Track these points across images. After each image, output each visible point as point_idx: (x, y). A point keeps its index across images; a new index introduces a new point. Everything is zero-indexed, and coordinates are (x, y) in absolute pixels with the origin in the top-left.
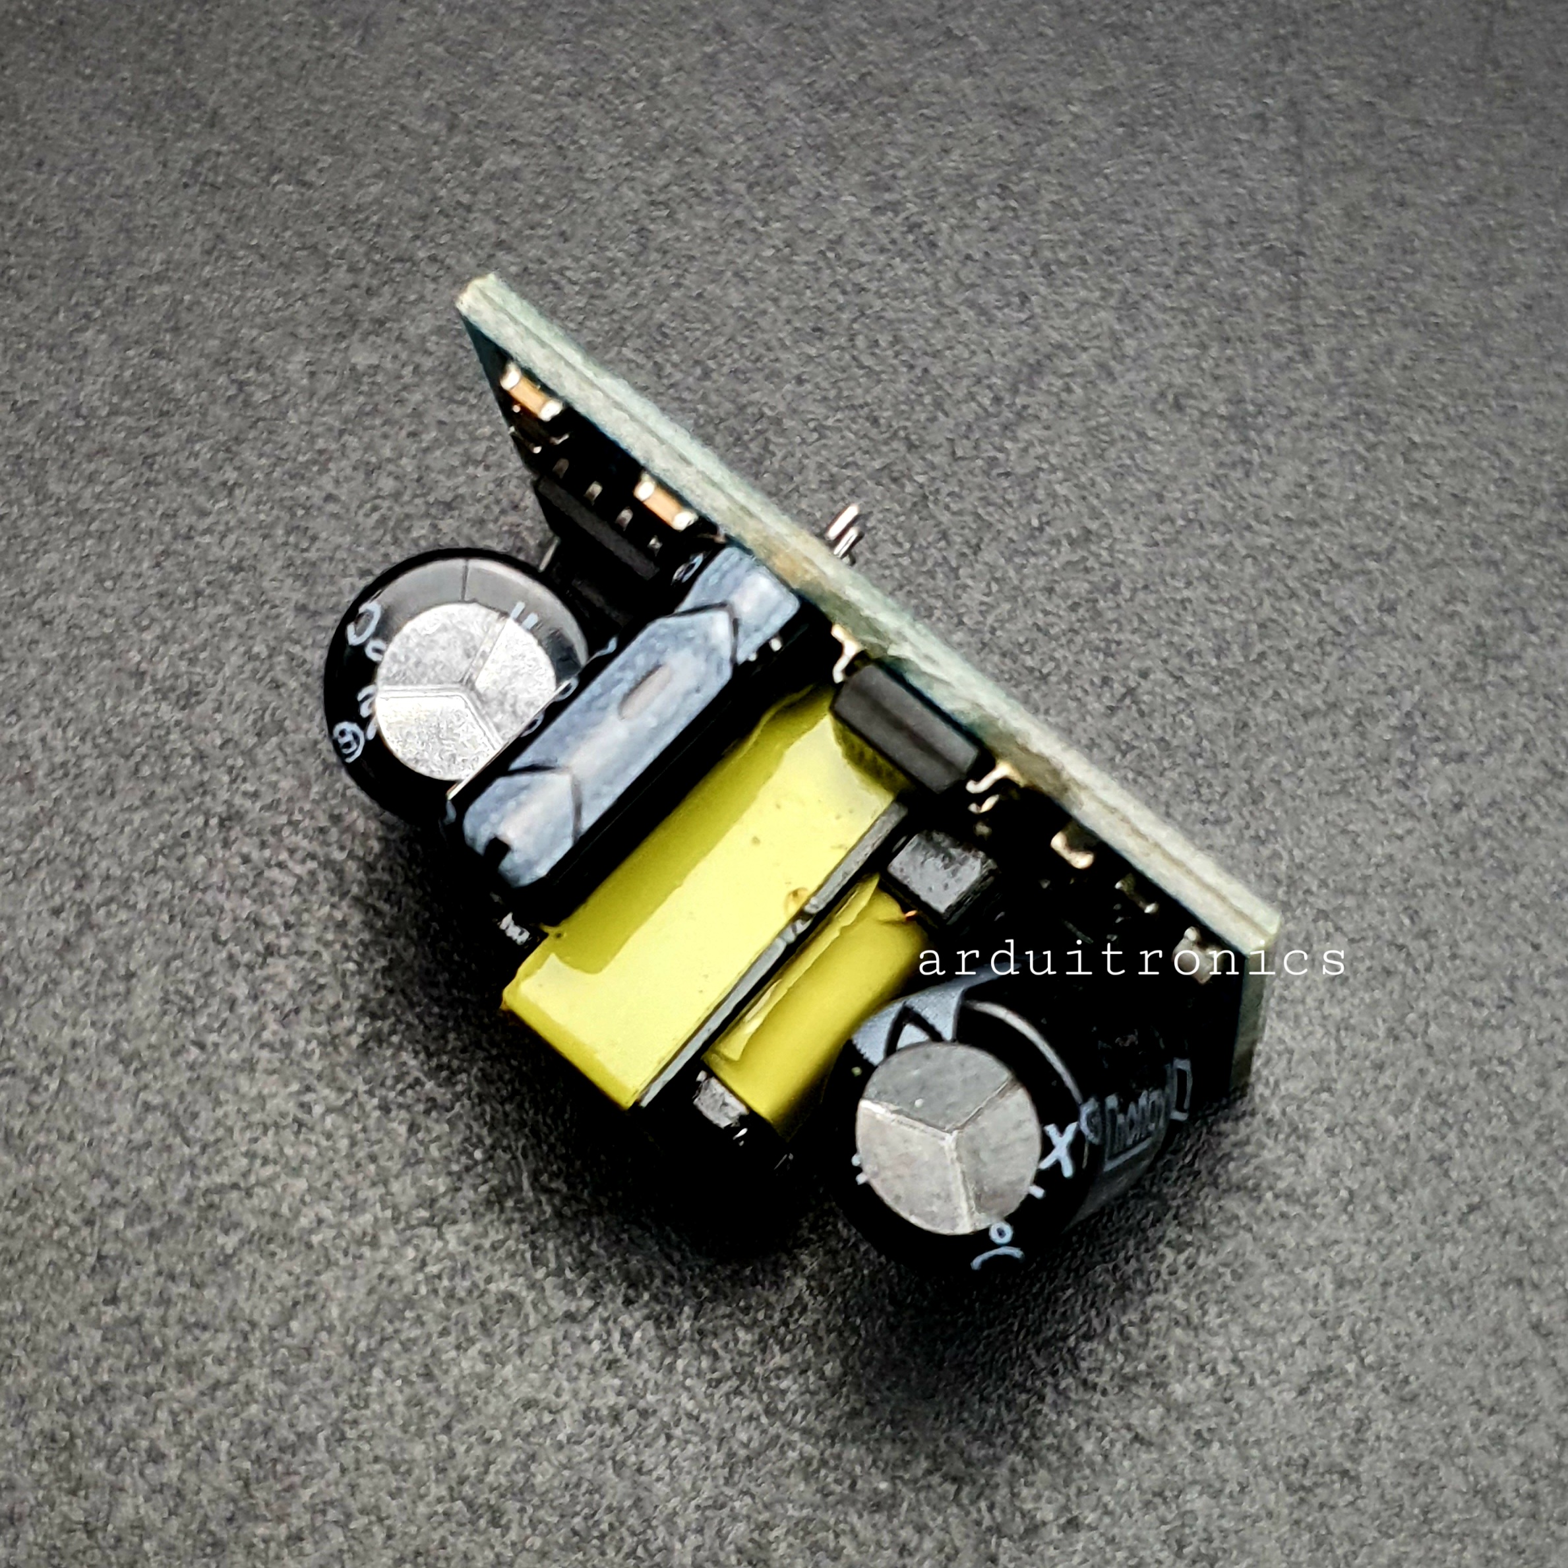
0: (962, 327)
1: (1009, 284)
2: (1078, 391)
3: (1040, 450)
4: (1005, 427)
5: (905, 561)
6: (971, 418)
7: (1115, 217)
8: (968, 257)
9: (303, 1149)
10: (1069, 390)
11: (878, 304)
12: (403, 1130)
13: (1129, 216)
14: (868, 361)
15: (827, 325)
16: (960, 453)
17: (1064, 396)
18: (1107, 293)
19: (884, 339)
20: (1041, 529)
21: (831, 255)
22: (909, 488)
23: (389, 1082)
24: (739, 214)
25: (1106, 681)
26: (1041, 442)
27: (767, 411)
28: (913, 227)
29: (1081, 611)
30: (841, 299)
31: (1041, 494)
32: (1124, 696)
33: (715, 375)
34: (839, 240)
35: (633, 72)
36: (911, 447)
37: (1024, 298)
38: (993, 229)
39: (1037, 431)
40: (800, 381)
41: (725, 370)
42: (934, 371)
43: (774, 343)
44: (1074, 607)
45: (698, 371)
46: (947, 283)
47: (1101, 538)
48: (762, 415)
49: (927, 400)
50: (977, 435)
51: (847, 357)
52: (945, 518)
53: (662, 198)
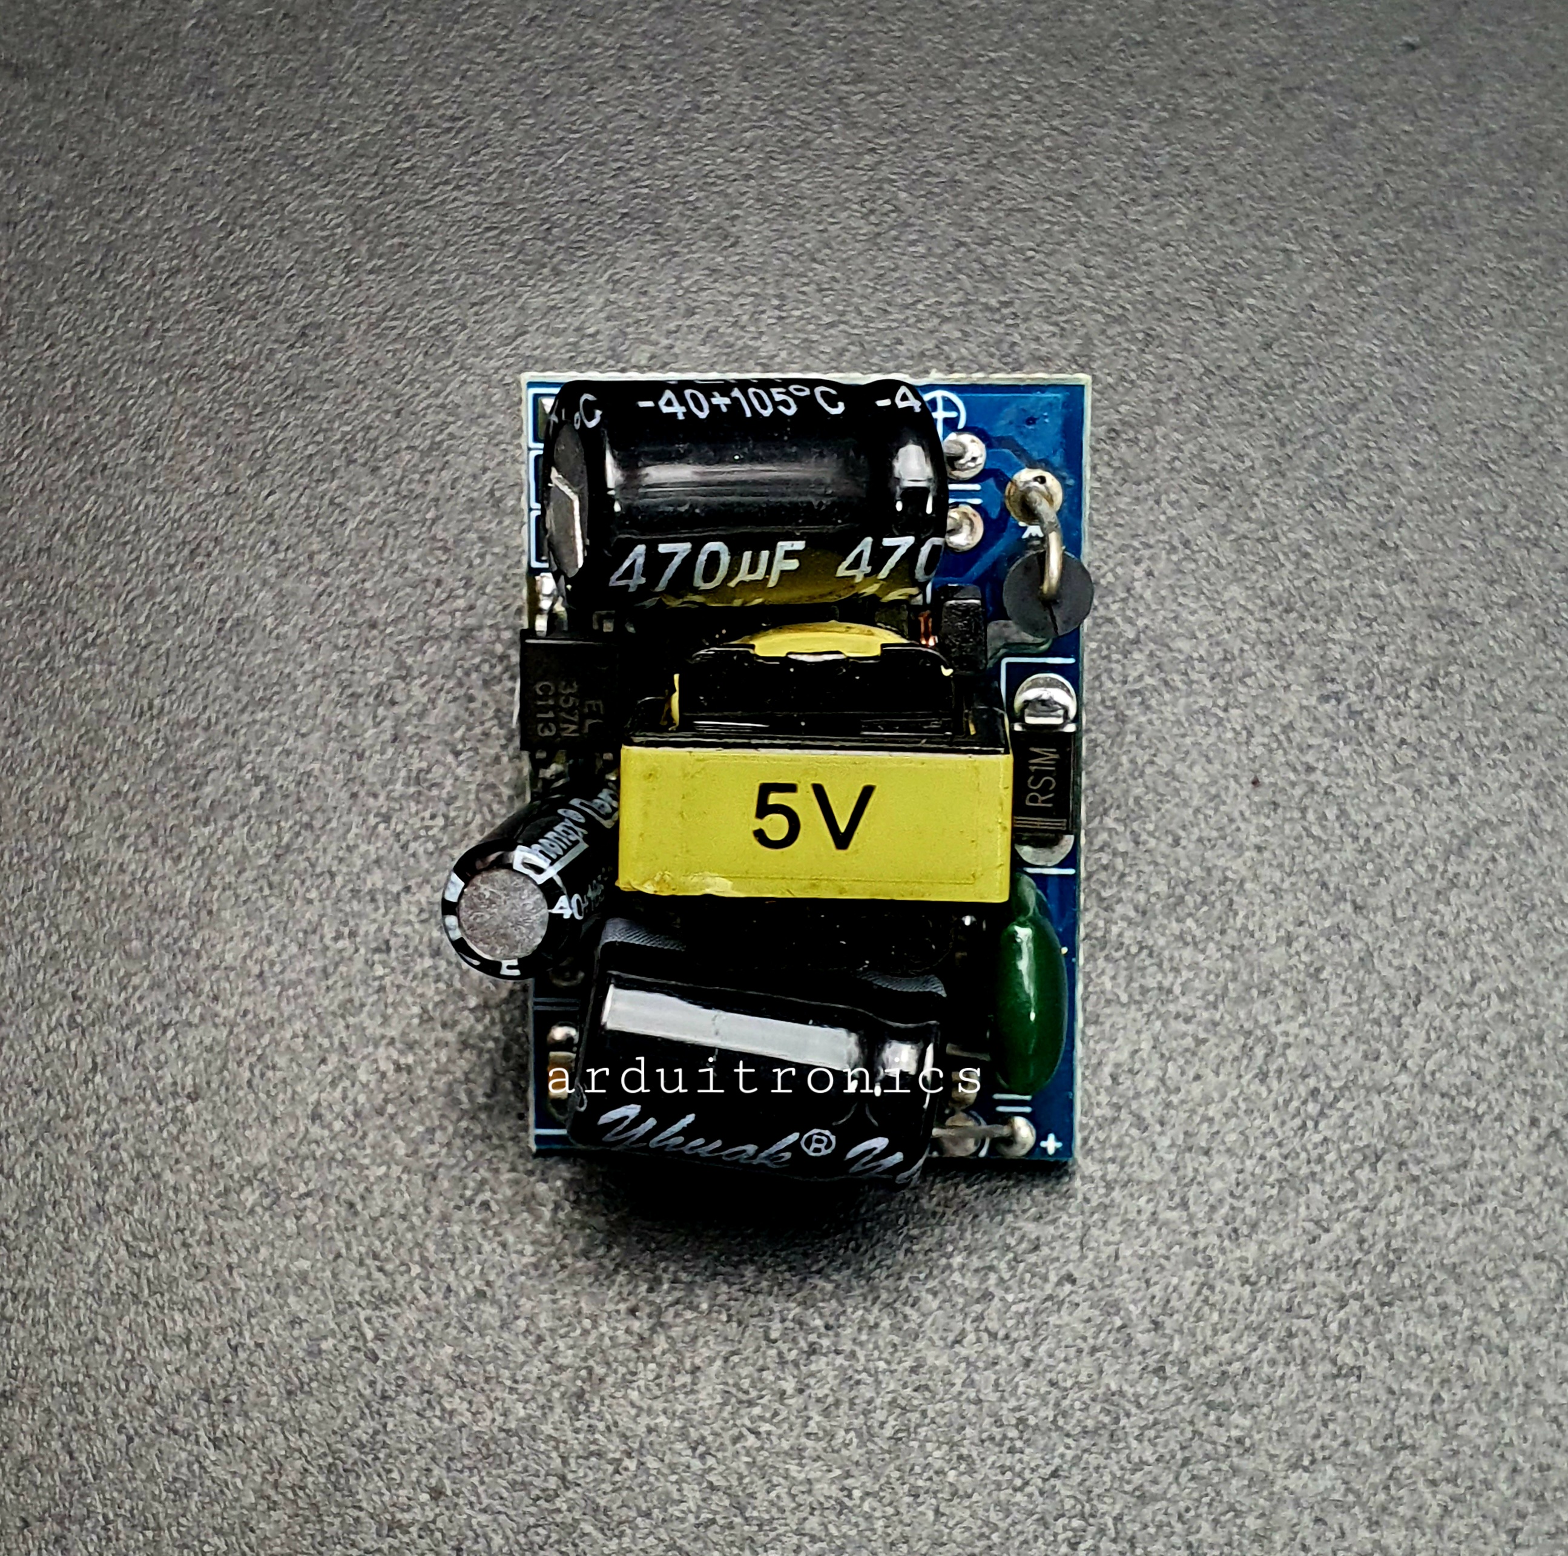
0: (1398, 804)
1: (1441, 766)
2: (1503, 861)
3: (1469, 913)
4: (1438, 893)
5: (1354, 1010)
6: (1409, 884)
7: (1532, 708)
8: (1403, 742)
9: (845, 1528)
10: (1494, 859)
11: (1325, 781)
12: (931, 1515)
13: (1542, 707)
14: (1316, 830)
15: (1280, 799)
16: (1400, 914)
17: (1490, 866)
18: (1524, 776)
19: (1331, 813)
20: (1473, 984)
21: (1282, 737)
22: (1357, 945)
23: (918, 1469)
24: (1202, 702)
25: (1534, 1122)
26: (1471, 906)
27: (1229, 874)
28: (1352, 714)
29: (1510, 1059)
30: (1292, 776)
31: (1472, 952)
32: (1549, 1136)
33: (1183, 842)
34: (1291, 726)
35: (1110, 577)
36: (1357, 908)
37: (1453, 779)
38: (1423, 718)
39: (1467, 897)
40: (1259, 849)
41: (1194, 837)
42: (1376, 841)
43: (1236, 815)
44: (1505, 1055)
45: (1170, 839)
46: (1385, 764)
47: (1524, 993)
48: (1226, 879)
49: (1370, 866)
50: (1414, 898)
51: (1299, 828)
52: (1389, 973)
53: (1137, 686)
